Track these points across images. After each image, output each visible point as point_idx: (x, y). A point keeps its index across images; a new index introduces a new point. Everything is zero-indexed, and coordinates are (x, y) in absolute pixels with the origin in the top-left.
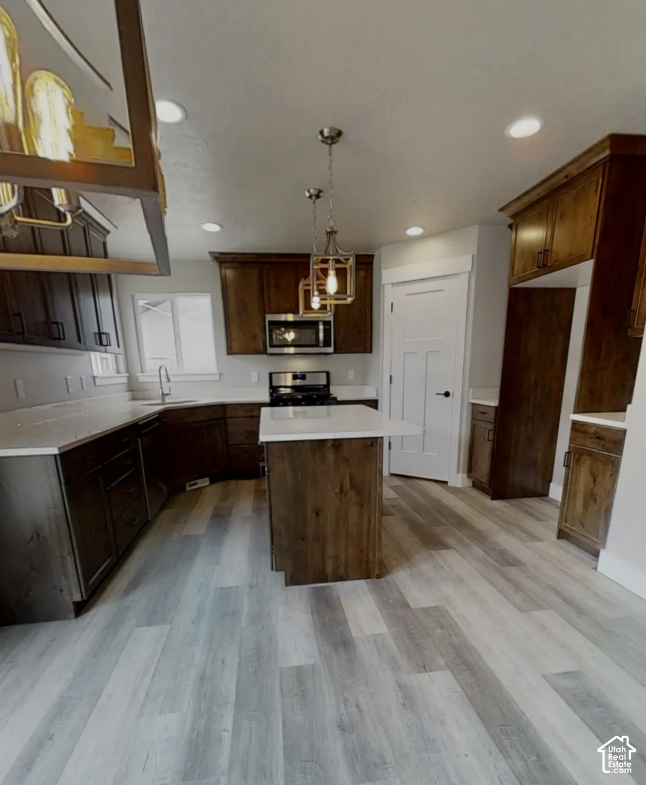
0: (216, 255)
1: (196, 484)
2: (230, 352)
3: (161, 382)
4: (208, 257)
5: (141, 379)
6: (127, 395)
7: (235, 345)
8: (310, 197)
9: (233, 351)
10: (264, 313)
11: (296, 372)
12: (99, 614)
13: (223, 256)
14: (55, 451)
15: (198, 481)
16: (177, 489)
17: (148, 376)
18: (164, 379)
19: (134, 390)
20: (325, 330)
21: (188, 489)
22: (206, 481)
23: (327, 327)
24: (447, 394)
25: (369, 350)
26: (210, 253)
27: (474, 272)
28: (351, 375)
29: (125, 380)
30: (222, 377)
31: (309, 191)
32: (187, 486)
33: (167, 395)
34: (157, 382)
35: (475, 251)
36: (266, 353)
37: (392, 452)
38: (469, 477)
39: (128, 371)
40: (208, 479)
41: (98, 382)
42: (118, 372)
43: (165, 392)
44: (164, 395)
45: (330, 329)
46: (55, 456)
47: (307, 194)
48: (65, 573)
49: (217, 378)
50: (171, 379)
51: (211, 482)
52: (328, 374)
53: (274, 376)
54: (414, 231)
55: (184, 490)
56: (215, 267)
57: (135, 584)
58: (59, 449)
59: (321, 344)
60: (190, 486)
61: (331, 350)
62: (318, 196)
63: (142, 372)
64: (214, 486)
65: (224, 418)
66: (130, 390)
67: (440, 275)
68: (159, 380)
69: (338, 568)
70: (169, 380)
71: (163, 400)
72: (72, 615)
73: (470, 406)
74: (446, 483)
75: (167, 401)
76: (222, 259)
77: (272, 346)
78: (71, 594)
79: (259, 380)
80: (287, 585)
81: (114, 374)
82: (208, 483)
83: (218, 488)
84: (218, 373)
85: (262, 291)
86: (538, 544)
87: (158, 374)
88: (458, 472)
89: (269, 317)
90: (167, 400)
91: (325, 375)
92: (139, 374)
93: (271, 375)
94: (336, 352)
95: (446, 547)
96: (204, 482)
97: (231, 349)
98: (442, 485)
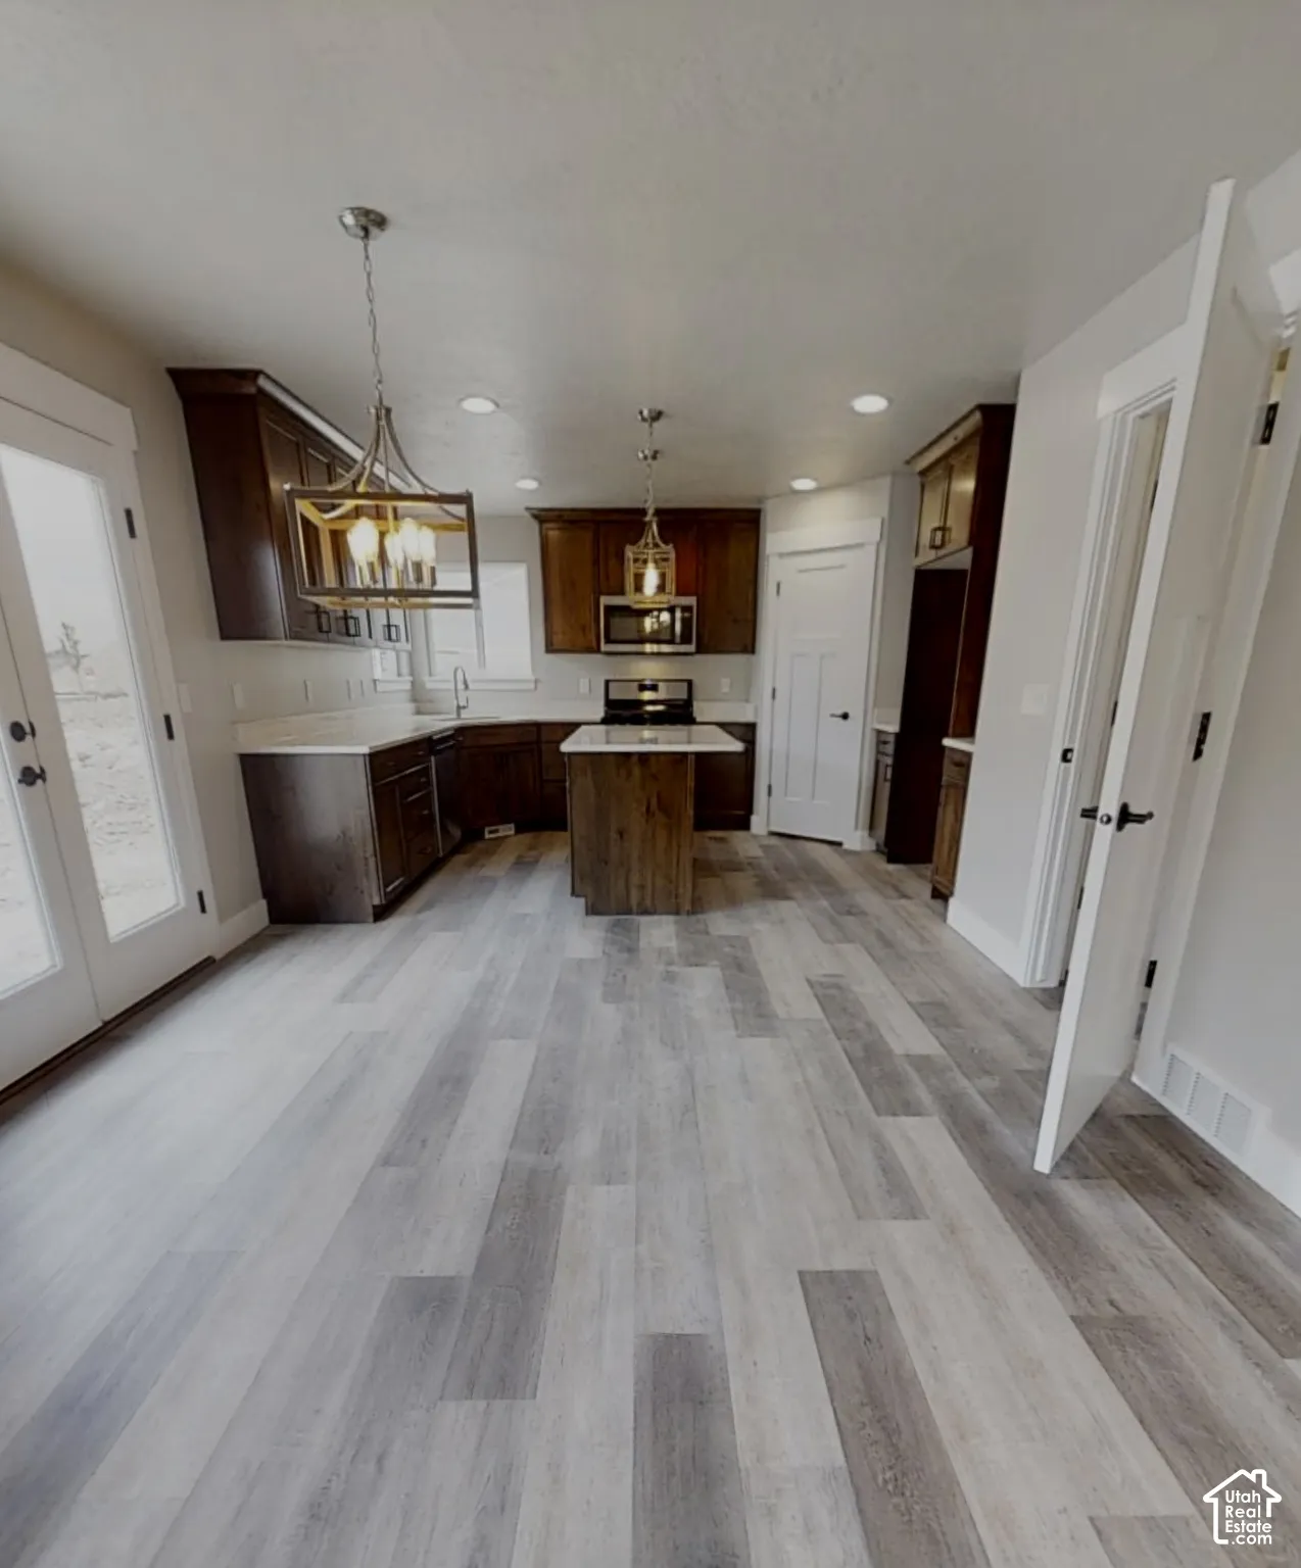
0: (535, 512)
1: (497, 831)
2: (550, 648)
3: (456, 690)
4: (527, 514)
5: (429, 686)
6: (410, 707)
7: (558, 639)
8: (646, 458)
9: (555, 647)
10: (599, 593)
11: (643, 680)
12: (394, 924)
13: (543, 513)
14: (365, 750)
15: (501, 827)
16: (473, 836)
17: (440, 678)
18: (461, 686)
19: (420, 700)
20: (683, 620)
21: (487, 836)
22: (510, 829)
23: (687, 615)
24: (845, 716)
25: (750, 648)
26: (528, 509)
27: (885, 542)
28: (725, 685)
29: (408, 686)
30: (539, 685)
31: (643, 452)
32: (486, 833)
33: (464, 707)
34: (449, 690)
35: (885, 513)
36: (598, 650)
37: (771, 798)
38: (870, 835)
39: (412, 673)
40: (512, 826)
41: (380, 687)
42: (399, 675)
43: (462, 704)
44: (459, 708)
45: (691, 618)
46: (364, 755)
47: (641, 455)
48: (367, 874)
49: (532, 686)
50: (471, 686)
51: (518, 831)
52: (690, 683)
53: (611, 685)
54: (803, 484)
55: (481, 837)
56: (535, 525)
57: (429, 906)
58: (371, 748)
59: (678, 640)
60: (491, 832)
61: (692, 648)
62: (654, 457)
63: (430, 675)
64: (521, 837)
65: (538, 742)
66: (414, 700)
67: (838, 544)
68: (453, 687)
69: (643, 899)
70: (467, 687)
71: (459, 714)
72: (371, 919)
73: (874, 734)
74: (840, 844)
75: (463, 716)
76: (543, 517)
77: (608, 641)
78: (371, 897)
79: (590, 690)
80: (587, 914)
81: (394, 677)
82: (512, 832)
83: (526, 838)
84: (533, 678)
85: (596, 562)
86: (903, 902)
87: (452, 679)
88: (856, 828)
89: (604, 600)
90: (464, 714)
91: (685, 685)
92: (426, 678)
93: (607, 683)
94: (699, 650)
95: (788, 898)
96: (508, 830)
97: (552, 644)
98: (835, 847)
